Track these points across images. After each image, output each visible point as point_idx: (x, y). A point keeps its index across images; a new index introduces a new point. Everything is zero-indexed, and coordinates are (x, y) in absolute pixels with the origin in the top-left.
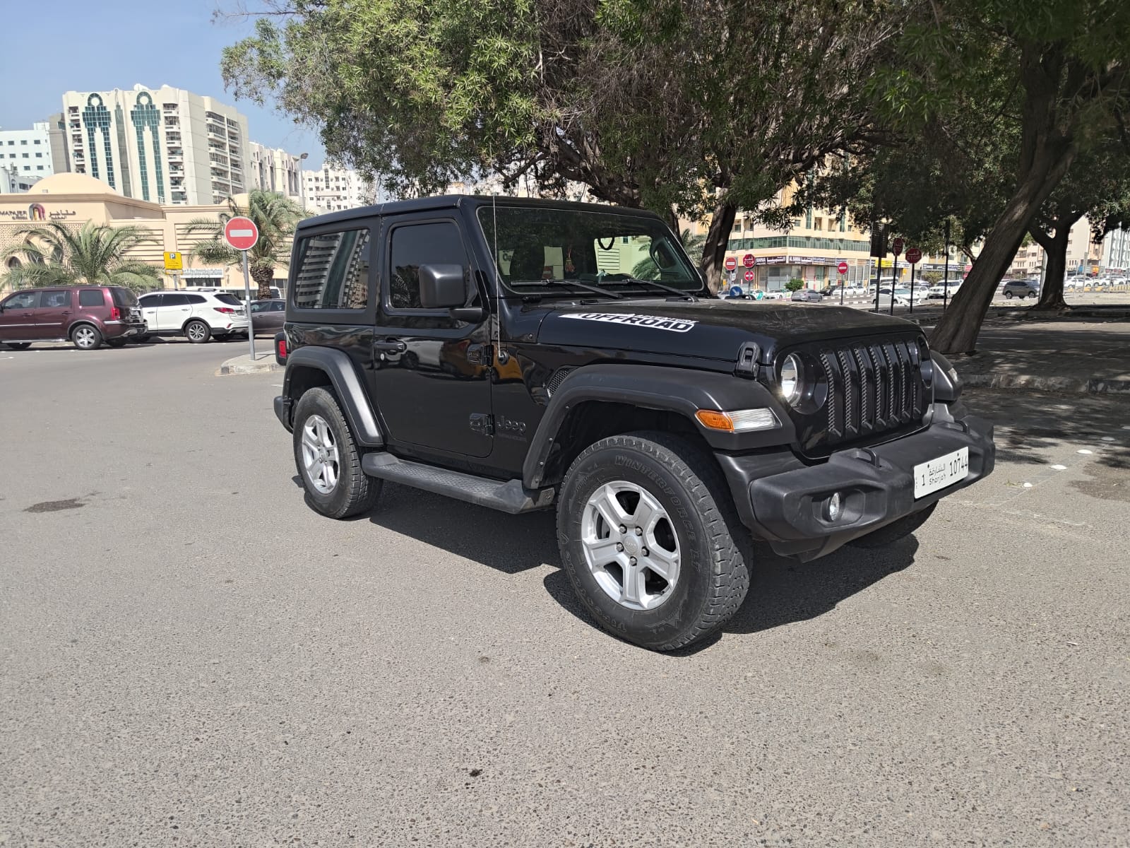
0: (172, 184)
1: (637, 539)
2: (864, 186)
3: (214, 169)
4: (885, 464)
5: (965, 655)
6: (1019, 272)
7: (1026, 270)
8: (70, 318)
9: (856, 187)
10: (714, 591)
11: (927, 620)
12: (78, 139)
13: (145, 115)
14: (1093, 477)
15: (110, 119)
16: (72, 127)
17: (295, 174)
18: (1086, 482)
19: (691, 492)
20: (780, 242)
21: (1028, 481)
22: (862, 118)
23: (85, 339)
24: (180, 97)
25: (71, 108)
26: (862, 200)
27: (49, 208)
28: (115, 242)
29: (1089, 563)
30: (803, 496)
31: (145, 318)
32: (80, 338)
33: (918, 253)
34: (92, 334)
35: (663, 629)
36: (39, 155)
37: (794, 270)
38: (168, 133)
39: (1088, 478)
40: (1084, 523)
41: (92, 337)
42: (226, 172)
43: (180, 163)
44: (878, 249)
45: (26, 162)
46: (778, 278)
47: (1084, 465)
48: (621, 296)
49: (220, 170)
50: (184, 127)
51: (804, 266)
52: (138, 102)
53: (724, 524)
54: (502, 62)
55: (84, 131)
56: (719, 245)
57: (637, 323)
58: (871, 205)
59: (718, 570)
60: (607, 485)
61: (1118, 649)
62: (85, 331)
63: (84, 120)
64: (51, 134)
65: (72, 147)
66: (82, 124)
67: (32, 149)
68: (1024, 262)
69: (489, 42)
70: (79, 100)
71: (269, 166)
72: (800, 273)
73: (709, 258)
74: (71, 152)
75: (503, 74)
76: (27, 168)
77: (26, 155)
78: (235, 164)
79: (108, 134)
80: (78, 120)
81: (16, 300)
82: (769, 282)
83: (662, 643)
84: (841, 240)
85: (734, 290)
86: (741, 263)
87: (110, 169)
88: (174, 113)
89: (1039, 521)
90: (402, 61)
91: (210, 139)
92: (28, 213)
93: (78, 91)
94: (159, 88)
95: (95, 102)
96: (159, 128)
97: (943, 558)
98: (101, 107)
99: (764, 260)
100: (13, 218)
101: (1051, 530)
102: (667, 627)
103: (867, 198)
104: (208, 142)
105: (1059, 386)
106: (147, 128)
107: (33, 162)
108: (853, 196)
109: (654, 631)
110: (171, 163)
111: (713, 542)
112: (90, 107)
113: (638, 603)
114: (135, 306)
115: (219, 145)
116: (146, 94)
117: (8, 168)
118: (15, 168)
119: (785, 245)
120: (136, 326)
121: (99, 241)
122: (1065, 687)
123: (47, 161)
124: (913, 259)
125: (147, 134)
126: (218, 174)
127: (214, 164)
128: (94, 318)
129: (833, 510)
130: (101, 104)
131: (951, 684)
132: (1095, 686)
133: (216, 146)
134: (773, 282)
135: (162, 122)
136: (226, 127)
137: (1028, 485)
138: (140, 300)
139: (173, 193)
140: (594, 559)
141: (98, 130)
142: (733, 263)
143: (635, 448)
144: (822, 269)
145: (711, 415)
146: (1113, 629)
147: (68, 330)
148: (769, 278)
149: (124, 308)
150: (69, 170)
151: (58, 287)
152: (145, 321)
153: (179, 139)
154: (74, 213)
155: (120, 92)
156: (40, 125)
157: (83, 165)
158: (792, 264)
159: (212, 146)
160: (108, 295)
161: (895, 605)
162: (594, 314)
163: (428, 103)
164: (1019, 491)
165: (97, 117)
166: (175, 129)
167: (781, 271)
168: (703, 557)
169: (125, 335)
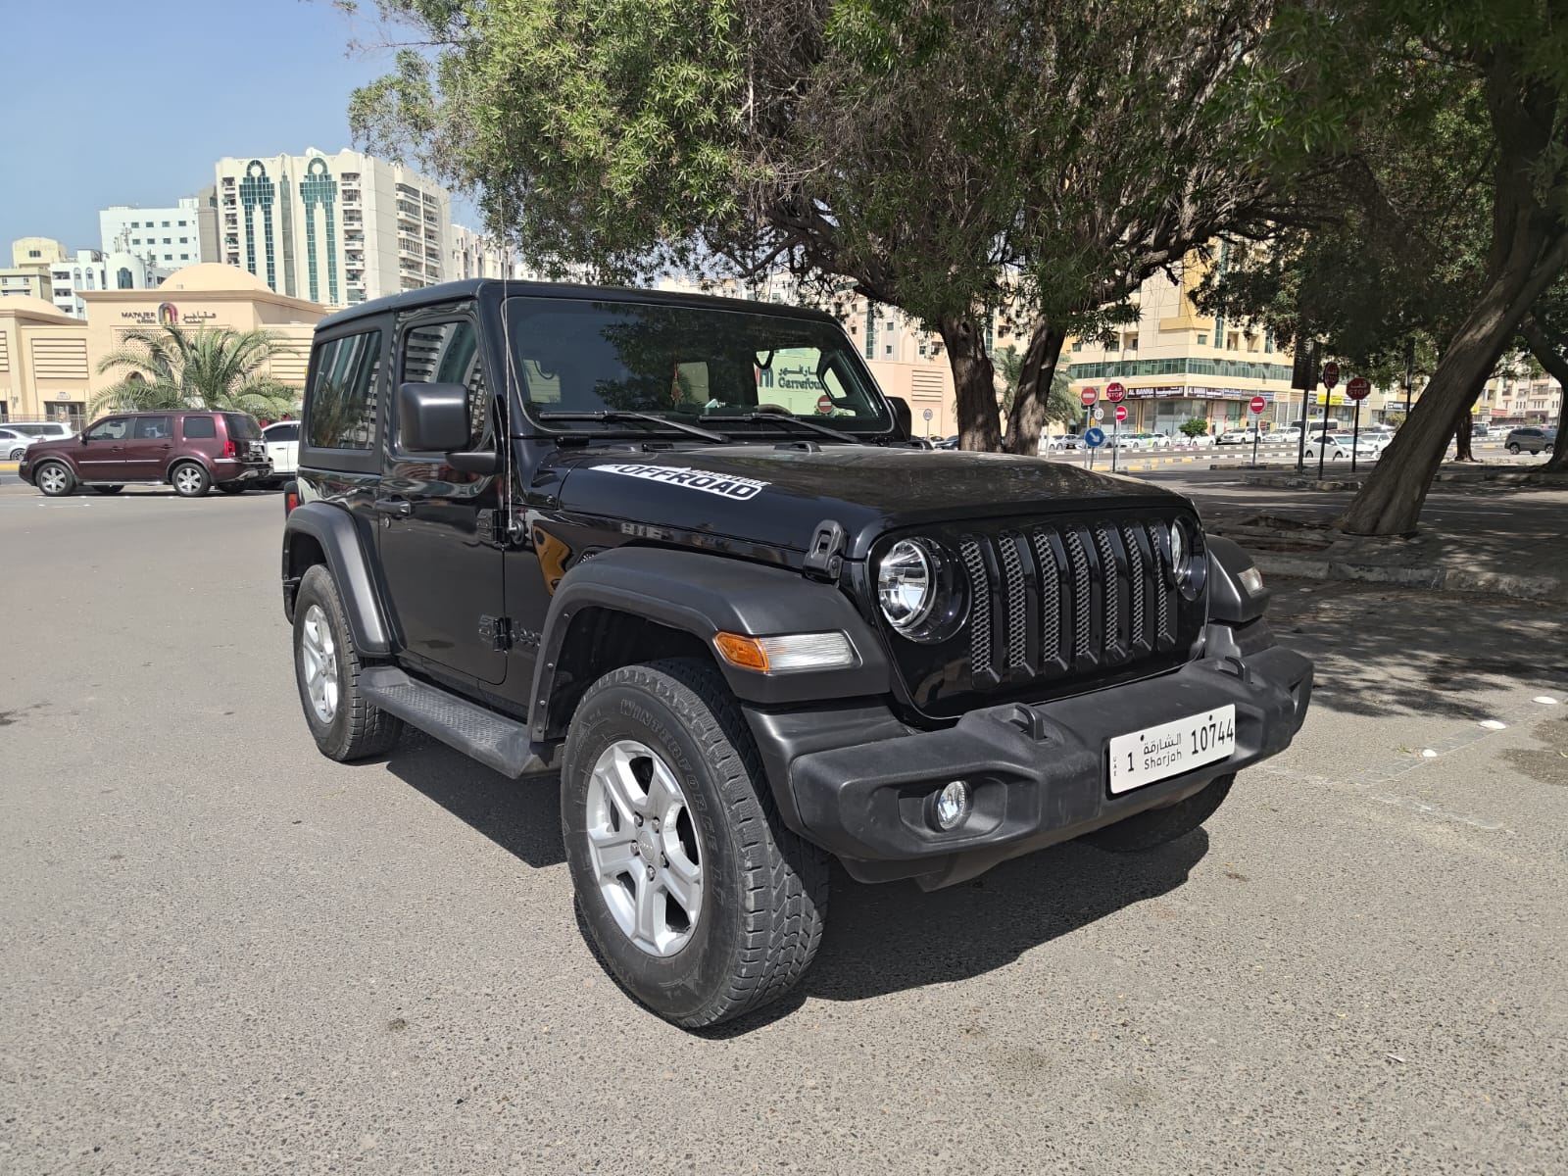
0: (349, 279)
1: (653, 837)
2: (1284, 288)
3: (404, 259)
4: (1052, 733)
5: (1198, 1069)
6: (1535, 416)
7: (1547, 412)
8: (172, 453)
9: (1274, 288)
10: (745, 939)
11: (1159, 995)
12: (232, 219)
13: (318, 188)
14: (1545, 744)
15: (273, 193)
16: (226, 204)
17: (510, 267)
18: (1530, 753)
19: (715, 769)
20: (1176, 366)
21: (1433, 747)
22: (1260, 186)
23: (188, 482)
24: (364, 165)
25: (225, 179)
26: (1281, 309)
27: (184, 309)
28: (242, 353)
29: (1483, 900)
30: (878, 788)
31: (270, 455)
32: (182, 480)
33: (1365, 385)
34: (197, 476)
35: (678, 993)
36: (184, 240)
37: (1197, 406)
38: (345, 211)
39: (1537, 745)
40: (1501, 825)
41: (198, 480)
42: (420, 264)
43: (360, 251)
44: (1304, 377)
45: (168, 249)
46: (1171, 417)
47: (1538, 722)
48: (726, 439)
49: (412, 261)
50: (367, 204)
51: (1211, 401)
52: (310, 171)
53: (765, 825)
54: (689, 97)
55: (240, 209)
56: (1044, 367)
57: (686, 484)
58: (1295, 315)
59: (751, 904)
60: (615, 746)
61: (1476, 1075)
62: (189, 471)
63: (241, 195)
64: (200, 212)
65: (224, 229)
66: (238, 200)
67: (175, 233)
68: (1543, 401)
69: (671, 72)
70: (236, 168)
71: (477, 256)
72: (1204, 411)
73: (1028, 386)
74: (223, 236)
75: (692, 115)
76: (168, 257)
77: (167, 241)
78: (432, 254)
79: (270, 213)
80: (234, 195)
81: (108, 429)
82: (1158, 423)
83: (682, 1015)
84: (1267, 365)
85: (1091, 434)
86: (1103, 396)
87: (270, 258)
88: (354, 186)
89: (1426, 818)
90: (554, 100)
91: (400, 220)
92: (157, 315)
93: (235, 157)
94: (337, 152)
95: (256, 172)
96: (334, 204)
97: (1237, 877)
98: (264, 178)
99: (1152, 392)
100: (138, 321)
101: (1441, 835)
102: (684, 988)
103: (1289, 306)
104: (397, 224)
105: (1538, 590)
106: (319, 205)
107: (176, 249)
108: (1268, 301)
109: (669, 993)
110: (348, 251)
111: (743, 856)
112: (249, 178)
113: (653, 944)
114: (257, 439)
115: (411, 228)
116: (319, 160)
117: (145, 257)
118: (153, 258)
119: (1184, 371)
120: (257, 467)
121: (221, 351)
122: (1351, 1148)
123: (193, 248)
124: (1358, 391)
125: (319, 212)
126: (409, 267)
127: (404, 253)
128: (202, 454)
129: (949, 810)
130: (263, 173)
131: (1149, 1128)
132: (1407, 1151)
133: (407, 229)
134: (1163, 423)
135: (339, 197)
136: (422, 205)
137: (1429, 753)
138: (266, 432)
139: (348, 291)
140: (602, 864)
141: (258, 207)
142: (1092, 396)
143: (648, 688)
144: (1237, 406)
145: (738, 641)
146: (1481, 1033)
147: (168, 470)
148: (1158, 417)
149: (242, 441)
150: (219, 261)
151: (164, 411)
152: (270, 459)
153: (360, 219)
154: (214, 316)
155: (288, 158)
156: (187, 202)
157: (237, 254)
158: (1193, 398)
159: (402, 229)
160: (221, 424)
161: (1119, 962)
162: (635, 467)
163: (588, 160)
164: (1413, 762)
165: (257, 191)
166: (355, 206)
167: (1176, 408)
168: (727, 880)
169: (241, 477)
